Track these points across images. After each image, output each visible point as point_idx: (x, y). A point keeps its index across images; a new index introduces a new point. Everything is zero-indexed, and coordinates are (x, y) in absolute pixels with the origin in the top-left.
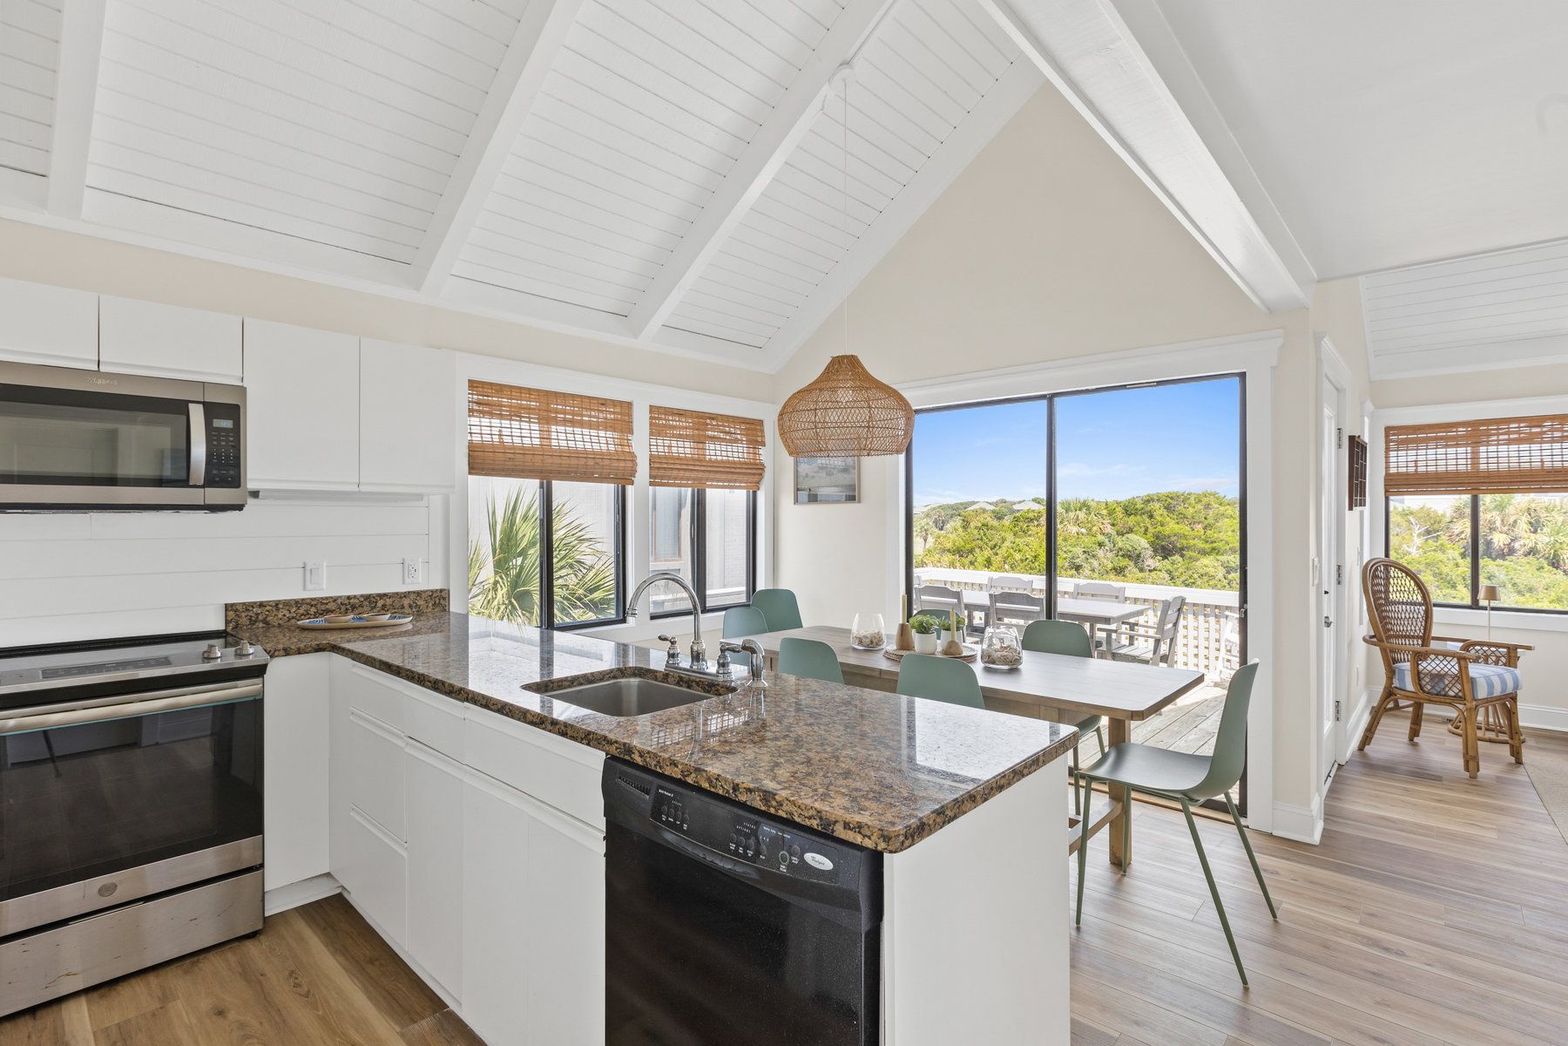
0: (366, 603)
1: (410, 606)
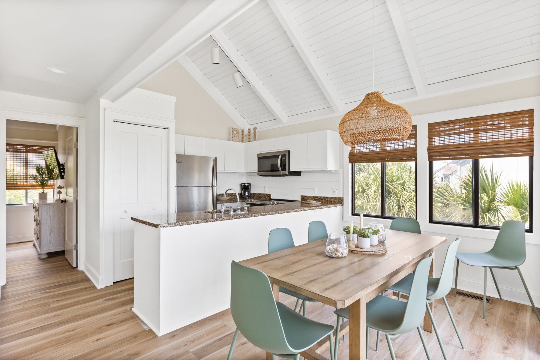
0: (324, 199)
1: (333, 201)
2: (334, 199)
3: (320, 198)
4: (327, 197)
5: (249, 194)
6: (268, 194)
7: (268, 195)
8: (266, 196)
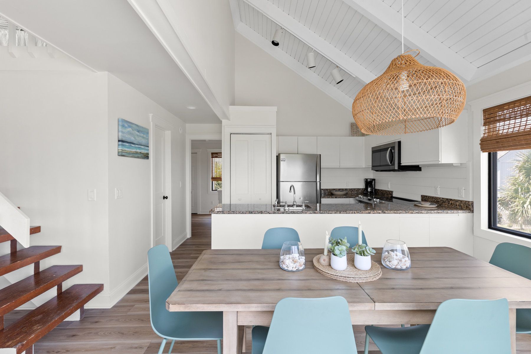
2: (459, 202)
3: (442, 200)
4: (451, 200)
5: (372, 190)
6: (390, 191)
7: (390, 193)
8: (388, 193)
